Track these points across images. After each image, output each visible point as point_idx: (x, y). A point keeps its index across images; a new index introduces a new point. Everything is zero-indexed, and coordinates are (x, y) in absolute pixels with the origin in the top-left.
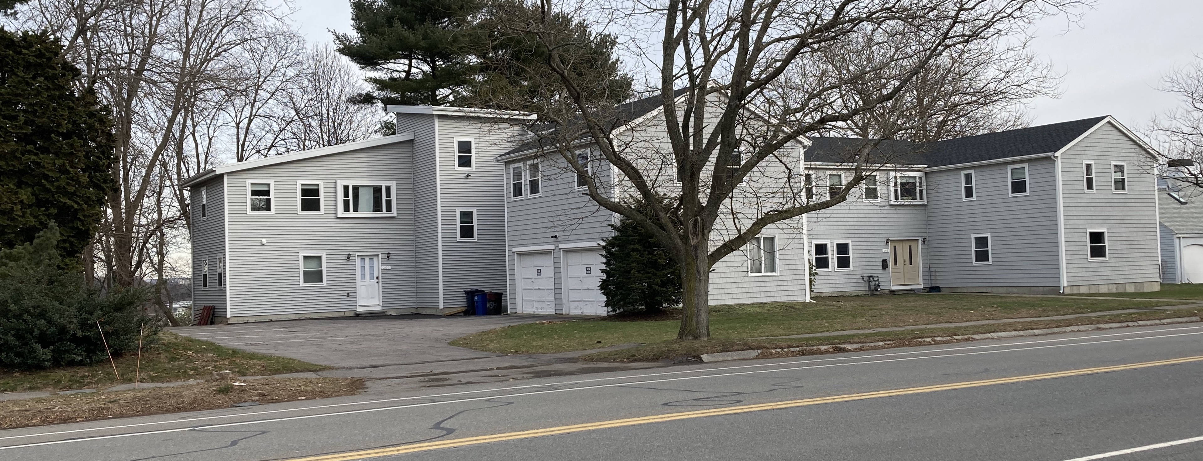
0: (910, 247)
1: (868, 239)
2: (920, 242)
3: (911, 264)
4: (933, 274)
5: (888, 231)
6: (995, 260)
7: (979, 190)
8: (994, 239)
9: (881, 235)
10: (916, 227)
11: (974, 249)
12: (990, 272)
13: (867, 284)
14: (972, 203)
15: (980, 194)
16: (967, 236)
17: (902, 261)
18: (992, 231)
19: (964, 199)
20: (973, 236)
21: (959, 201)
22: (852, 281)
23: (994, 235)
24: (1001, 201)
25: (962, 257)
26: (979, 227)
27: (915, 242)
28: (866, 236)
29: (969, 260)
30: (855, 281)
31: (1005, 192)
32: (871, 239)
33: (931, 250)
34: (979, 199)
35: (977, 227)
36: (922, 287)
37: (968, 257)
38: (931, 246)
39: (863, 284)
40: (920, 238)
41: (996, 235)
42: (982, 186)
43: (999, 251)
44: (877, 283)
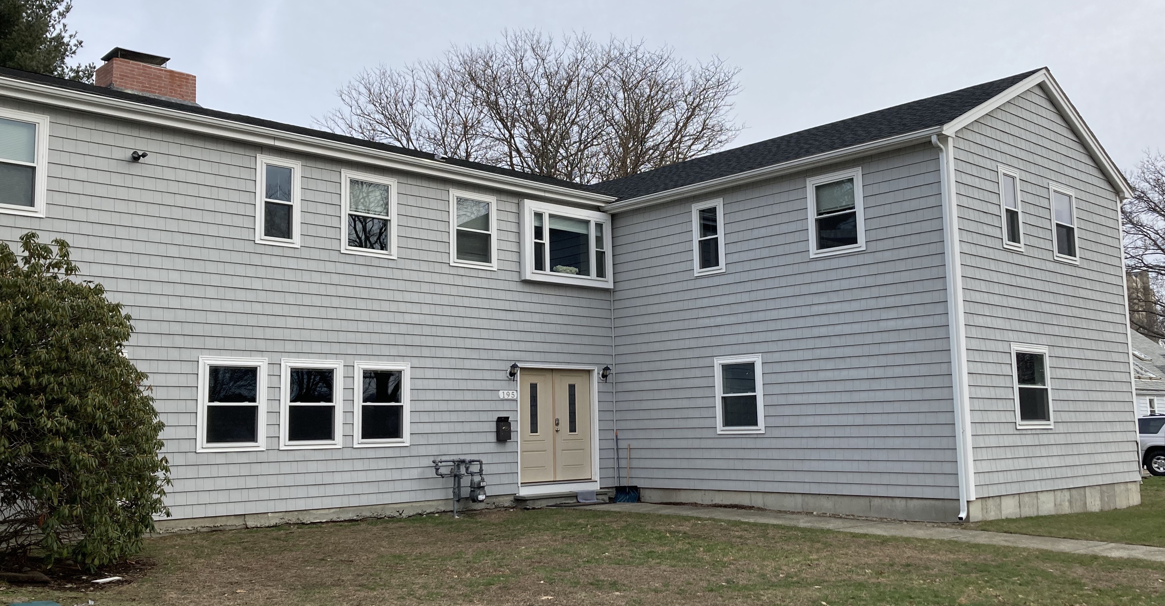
0: (572, 388)
1: (460, 364)
2: (596, 377)
3: (573, 429)
4: (623, 454)
5: (516, 346)
6: (772, 422)
7: (733, 248)
8: (769, 368)
9: (496, 355)
10: (586, 340)
11: (719, 393)
12: (762, 454)
13: (451, 482)
14: (716, 281)
15: (735, 258)
16: (702, 363)
17: (551, 422)
18: (764, 347)
19: (697, 271)
20: (718, 362)
21: (686, 276)
22: (406, 474)
23: (770, 358)
24: (789, 270)
25: (690, 413)
26: (733, 339)
27: (585, 376)
28: (455, 353)
29: (707, 423)
30: (415, 474)
31: (801, 247)
32: (468, 364)
33: (621, 397)
34: (733, 269)
35: (725, 340)
36: (596, 487)
37: (705, 413)
38: (620, 388)
39: (440, 482)
40: (595, 368)
41: (776, 357)
42: (740, 236)
43: (782, 400)
44: (477, 479)
